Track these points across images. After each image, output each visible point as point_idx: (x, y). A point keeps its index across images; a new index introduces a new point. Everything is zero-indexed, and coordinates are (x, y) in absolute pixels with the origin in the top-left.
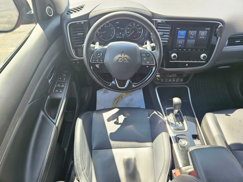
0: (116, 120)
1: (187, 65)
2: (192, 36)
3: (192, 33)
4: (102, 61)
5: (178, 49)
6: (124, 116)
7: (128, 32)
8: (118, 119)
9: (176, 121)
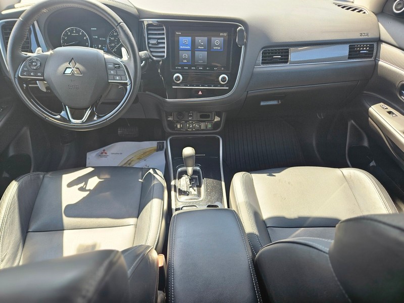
0: (82, 185)
1: (200, 93)
2: (202, 46)
3: (201, 40)
4: (39, 74)
5: (183, 66)
6: (100, 178)
7: (113, 45)
8: (86, 184)
9: (190, 187)
